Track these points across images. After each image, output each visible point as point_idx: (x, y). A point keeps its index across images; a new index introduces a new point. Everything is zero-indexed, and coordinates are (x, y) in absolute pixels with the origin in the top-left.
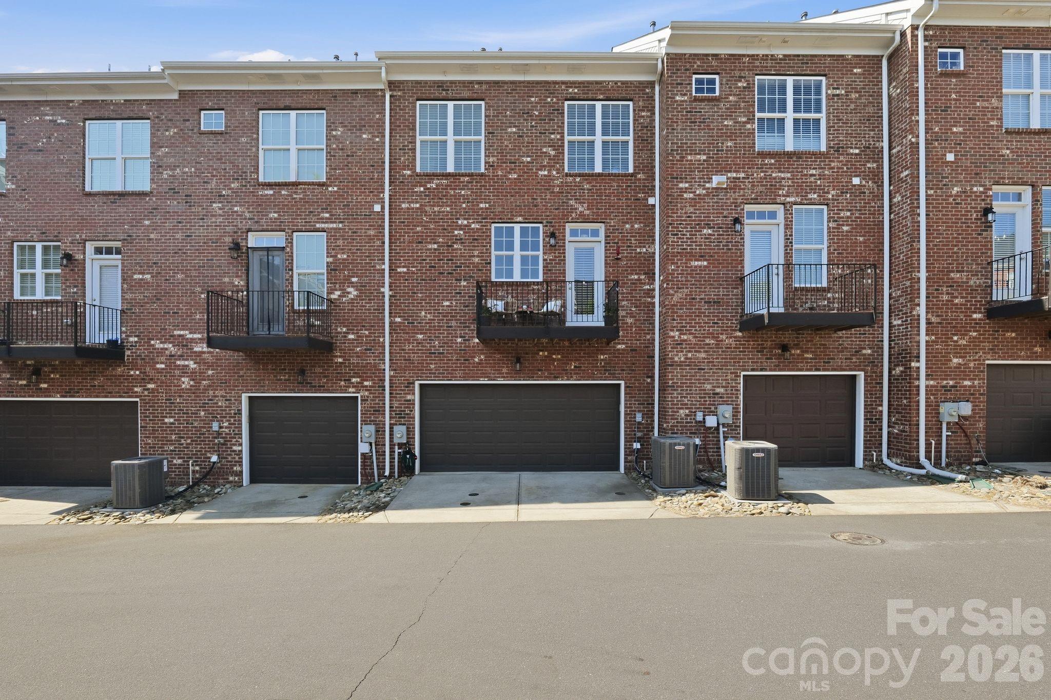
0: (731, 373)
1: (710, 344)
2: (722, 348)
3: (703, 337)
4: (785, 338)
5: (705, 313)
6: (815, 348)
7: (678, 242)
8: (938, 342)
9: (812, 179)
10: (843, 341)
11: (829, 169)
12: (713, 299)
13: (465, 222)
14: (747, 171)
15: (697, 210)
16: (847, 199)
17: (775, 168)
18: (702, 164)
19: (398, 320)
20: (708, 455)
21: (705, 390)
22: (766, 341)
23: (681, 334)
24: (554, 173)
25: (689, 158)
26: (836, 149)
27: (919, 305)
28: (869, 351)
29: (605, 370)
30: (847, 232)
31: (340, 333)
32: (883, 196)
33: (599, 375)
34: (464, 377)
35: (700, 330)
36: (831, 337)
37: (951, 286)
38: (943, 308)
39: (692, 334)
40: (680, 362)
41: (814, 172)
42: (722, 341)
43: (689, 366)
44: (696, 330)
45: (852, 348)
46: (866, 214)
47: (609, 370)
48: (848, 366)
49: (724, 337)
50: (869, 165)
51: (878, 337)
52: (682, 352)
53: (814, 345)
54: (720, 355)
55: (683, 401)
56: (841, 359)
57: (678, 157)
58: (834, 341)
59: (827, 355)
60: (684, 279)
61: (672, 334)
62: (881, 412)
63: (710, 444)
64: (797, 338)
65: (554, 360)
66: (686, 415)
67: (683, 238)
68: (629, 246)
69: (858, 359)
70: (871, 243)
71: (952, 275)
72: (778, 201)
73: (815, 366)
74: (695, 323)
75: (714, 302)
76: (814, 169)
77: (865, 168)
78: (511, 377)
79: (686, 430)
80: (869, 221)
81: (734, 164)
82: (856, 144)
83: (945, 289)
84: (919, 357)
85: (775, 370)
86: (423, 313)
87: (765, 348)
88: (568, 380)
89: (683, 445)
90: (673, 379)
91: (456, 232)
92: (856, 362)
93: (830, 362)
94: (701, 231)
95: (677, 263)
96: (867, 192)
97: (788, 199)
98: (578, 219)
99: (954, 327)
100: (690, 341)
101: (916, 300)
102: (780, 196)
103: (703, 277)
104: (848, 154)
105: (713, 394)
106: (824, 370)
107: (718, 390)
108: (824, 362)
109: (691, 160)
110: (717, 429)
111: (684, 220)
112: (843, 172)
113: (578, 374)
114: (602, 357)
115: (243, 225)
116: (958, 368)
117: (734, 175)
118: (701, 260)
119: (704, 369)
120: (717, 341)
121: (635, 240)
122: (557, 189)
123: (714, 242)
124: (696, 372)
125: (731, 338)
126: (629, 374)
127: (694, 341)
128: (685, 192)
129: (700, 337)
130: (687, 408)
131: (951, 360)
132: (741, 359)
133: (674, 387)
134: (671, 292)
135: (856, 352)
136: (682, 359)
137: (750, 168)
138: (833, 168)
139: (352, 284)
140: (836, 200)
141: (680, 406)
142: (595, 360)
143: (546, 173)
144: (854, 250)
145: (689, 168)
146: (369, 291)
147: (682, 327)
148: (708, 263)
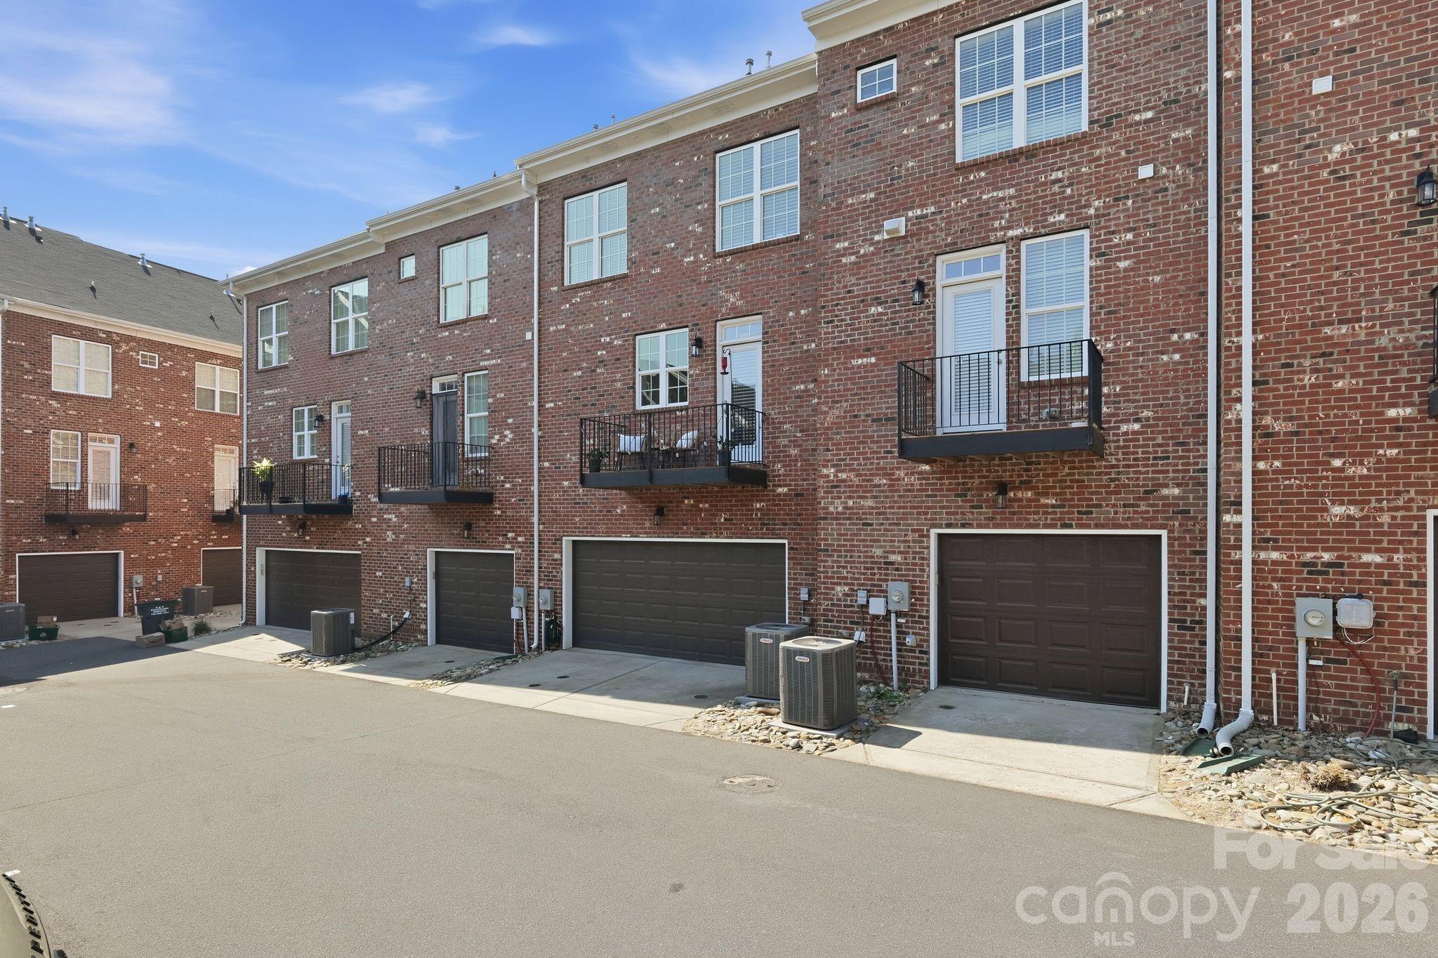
0: (913, 531)
1: (879, 486)
2: (898, 491)
3: (870, 475)
4: (1004, 471)
5: (873, 437)
6: (1061, 488)
7: (834, 332)
8: (1291, 472)
9: (1056, 188)
10: (1119, 473)
11: (1090, 161)
12: (886, 414)
13: (608, 339)
14: (939, 201)
15: (861, 279)
16: (1127, 210)
17: (988, 185)
18: (868, 207)
19: (547, 464)
20: (877, 659)
21: (872, 557)
22: (971, 478)
23: (837, 471)
24: (701, 256)
25: (850, 201)
26: (1104, 122)
27: (1239, 400)
28: (1176, 491)
29: (762, 524)
30: (1126, 270)
31: (498, 482)
32: (1206, 188)
33: (754, 532)
34: (607, 532)
35: (866, 464)
36: (1094, 467)
37: (1323, 355)
38: (1303, 403)
39: (854, 470)
40: (837, 513)
41: (1060, 174)
42: (899, 479)
43: (849, 519)
44: (860, 465)
45: (1138, 486)
46: (1168, 229)
47: (767, 525)
48: (1129, 519)
49: (902, 474)
50: (1175, 135)
51: (1197, 464)
52: (840, 498)
53: (1061, 481)
54: (895, 502)
55: (840, 573)
56: (1114, 506)
57: (834, 205)
58: (1099, 474)
59: (1086, 499)
60: (841, 387)
61: (825, 471)
62: (1204, 608)
63: (880, 642)
64: (1027, 470)
65: (701, 510)
66: (845, 595)
67: (841, 326)
68: (793, 343)
69: (1151, 505)
70: (1180, 283)
71: (1327, 330)
72: (992, 239)
73: (1060, 519)
74: (858, 454)
75: (886, 420)
76: (1059, 169)
77: (1167, 143)
78: (654, 533)
79: (845, 617)
80: (1175, 242)
81: (917, 195)
82: (1148, 102)
83: (1307, 363)
84: (1240, 504)
85: (987, 527)
86: (569, 455)
87: (969, 490)
88: (717, 537)
89: (771, 637)
90: (827, 540)
91: (599, 353)
92: (1147, 512)
93: (1091, 513)
94: (867, 311)
95: (832, 365)
96: (1171, 186)
97: (1011, 233)
98: (729, 314)
99: (1333, 440)
100: (851, 481)
101: (1234, 391)
102: (995, 230)
103: (869, 382)
104: (1131, 126)
105: (886, 563)
106: (1080, 526)
107: (893, 558)
108: (1079, 512)
109: (852, 205)
110: (887, 618)
111: (843, 299)
112: (1121, 160)
113: (728, 529)
114: (758, 506)
115: (428, 371)
116: (1347, 526)
117: (919, 212)
118: (866, 356)
119: (871, 525)
120: (891, 480)
121: (801, 333)
122: (704, 278)
123: (886, 325)
124: (860, 529)
125: (912, 474)
126: (793, 529)
127: (856, 480)
128: (844, 255)
129: (866, 475)
130: (846, 584)
131: (1326, 510)
132: (929, 508)
133: (827, 550)
134: (824, 408)
135: (1146, 492)
136: (840, 509)
137: (943, 195)
138: (1099, 158)
139: (508, 426)
140: (1103, 215)
141: (836, 580)
142: (749, 510)
143: (692, 258)
144: (1142, 302)
145: (849, 217)
146: (522, 434)
147: (840, 460)
148: (877, 360)
